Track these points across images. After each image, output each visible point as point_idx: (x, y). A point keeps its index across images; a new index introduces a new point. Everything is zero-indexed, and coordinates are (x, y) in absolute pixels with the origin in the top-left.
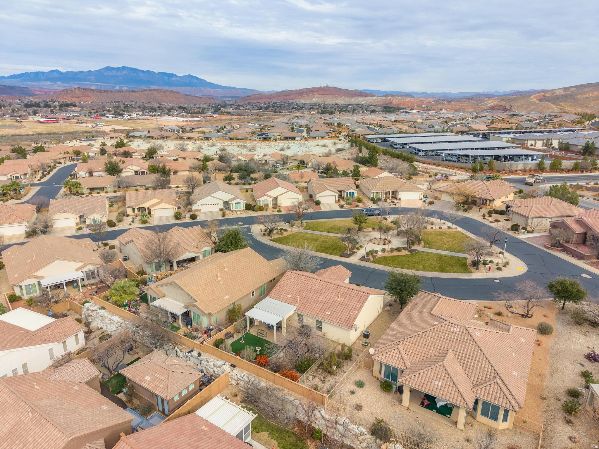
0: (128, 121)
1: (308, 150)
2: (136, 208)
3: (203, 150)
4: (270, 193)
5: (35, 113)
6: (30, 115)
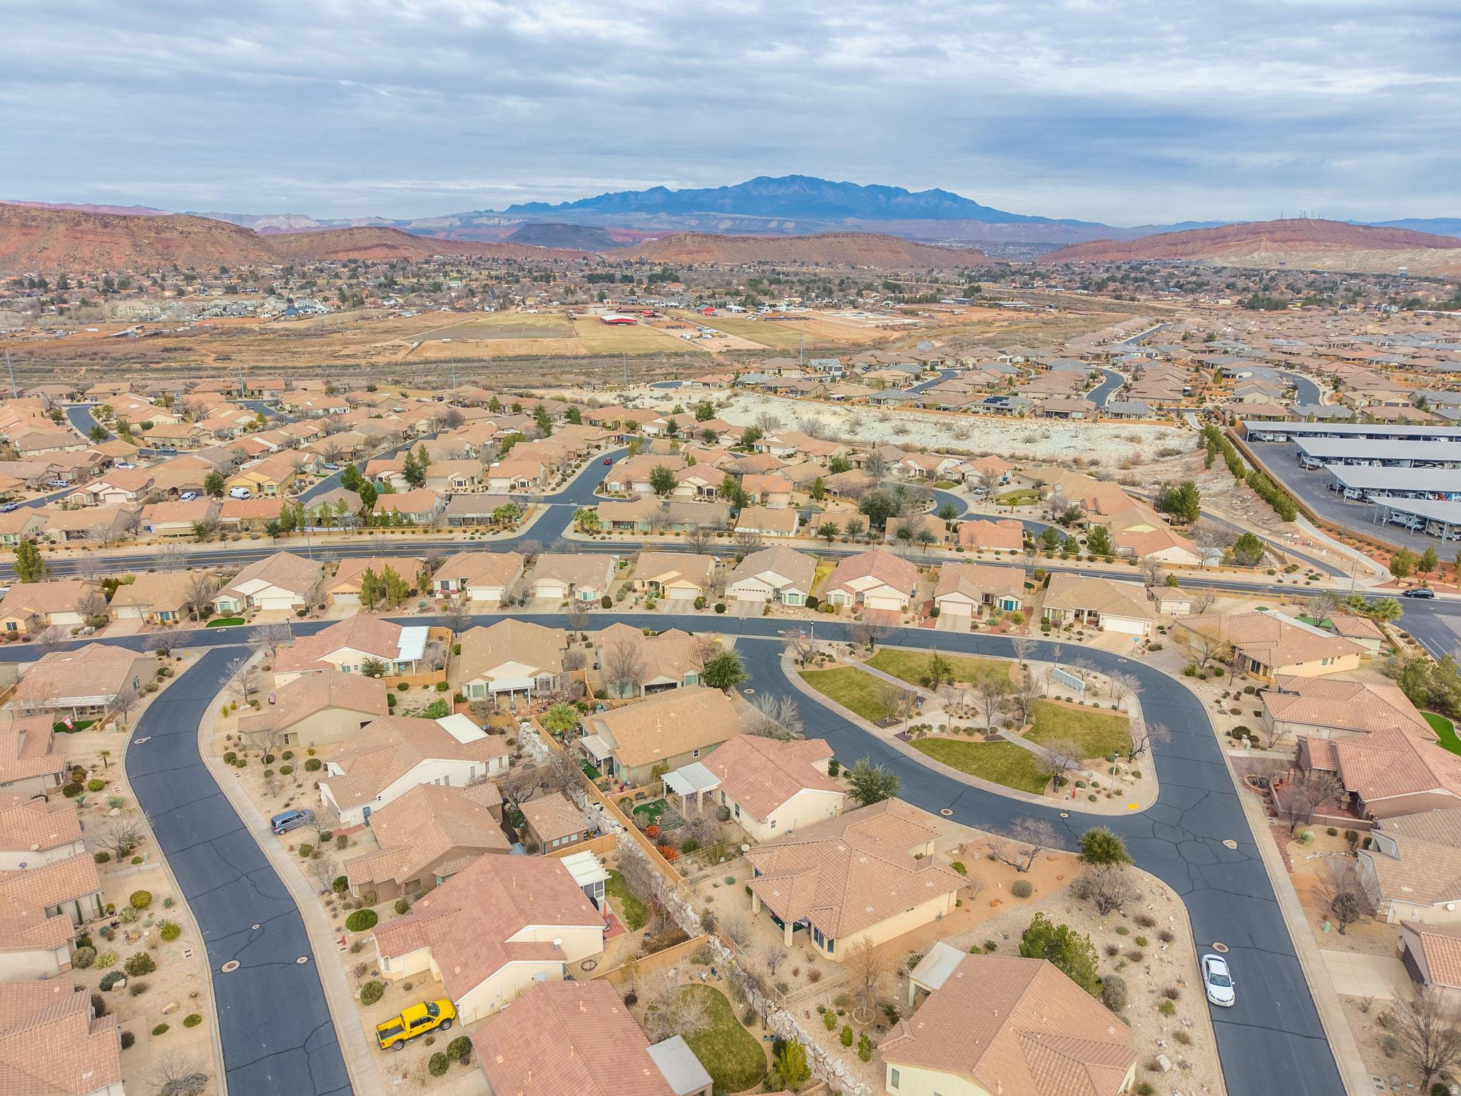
0: (765, 323)
1: (1089, 445)
2: (646, 582)
3: (862, 428)
4: (850, 584)
5: (602, 298)
6: (592, 301)
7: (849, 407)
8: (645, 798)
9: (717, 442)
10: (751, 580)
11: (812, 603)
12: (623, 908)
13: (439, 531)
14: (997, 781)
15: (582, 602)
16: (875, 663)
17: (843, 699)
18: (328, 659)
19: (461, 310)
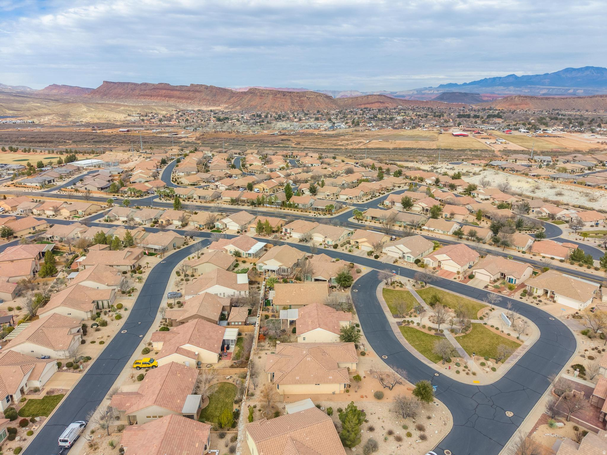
2: (354, 241)
3: (539, 191)
4: (436, 256)
5: (459, 124)
6: (455, 126)
7: (536, 180)
8: (275, 317)
9: (456, 190)
10: (394, 247)
11: (417, 262)
12: (237, 352)
13: (306, 212)
14: (421, 352)
15: (327, 245)
16: (419, 292)
17: (390, 303)
18: (226, 247)
19: (396, 128)
